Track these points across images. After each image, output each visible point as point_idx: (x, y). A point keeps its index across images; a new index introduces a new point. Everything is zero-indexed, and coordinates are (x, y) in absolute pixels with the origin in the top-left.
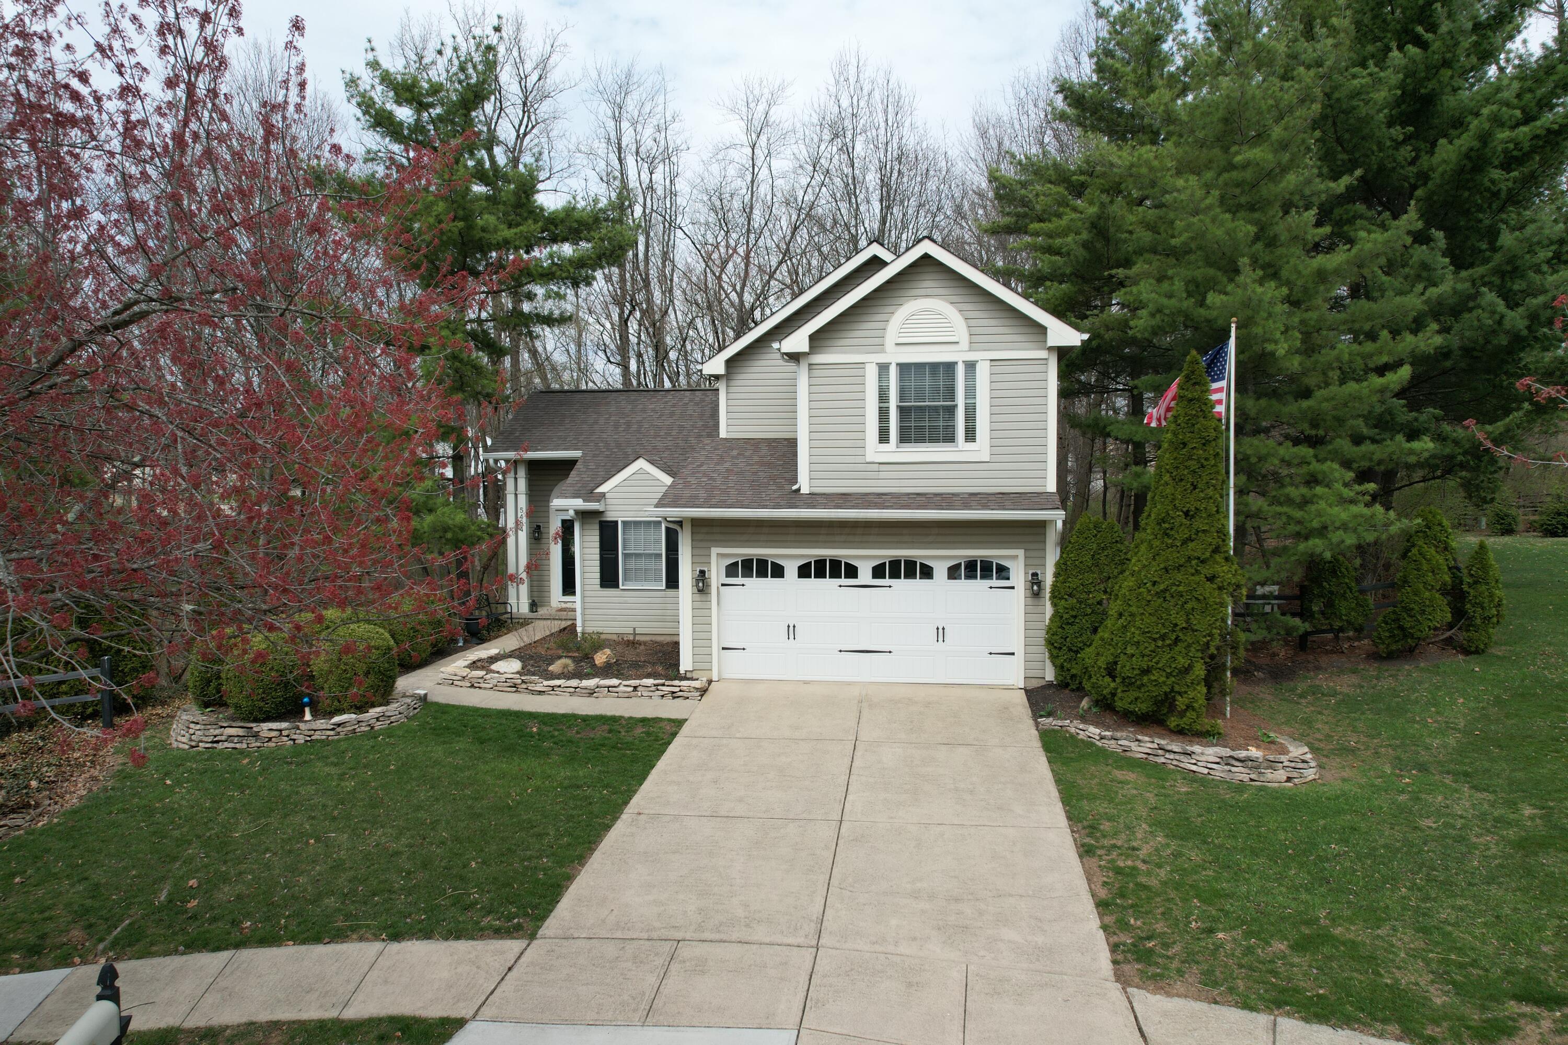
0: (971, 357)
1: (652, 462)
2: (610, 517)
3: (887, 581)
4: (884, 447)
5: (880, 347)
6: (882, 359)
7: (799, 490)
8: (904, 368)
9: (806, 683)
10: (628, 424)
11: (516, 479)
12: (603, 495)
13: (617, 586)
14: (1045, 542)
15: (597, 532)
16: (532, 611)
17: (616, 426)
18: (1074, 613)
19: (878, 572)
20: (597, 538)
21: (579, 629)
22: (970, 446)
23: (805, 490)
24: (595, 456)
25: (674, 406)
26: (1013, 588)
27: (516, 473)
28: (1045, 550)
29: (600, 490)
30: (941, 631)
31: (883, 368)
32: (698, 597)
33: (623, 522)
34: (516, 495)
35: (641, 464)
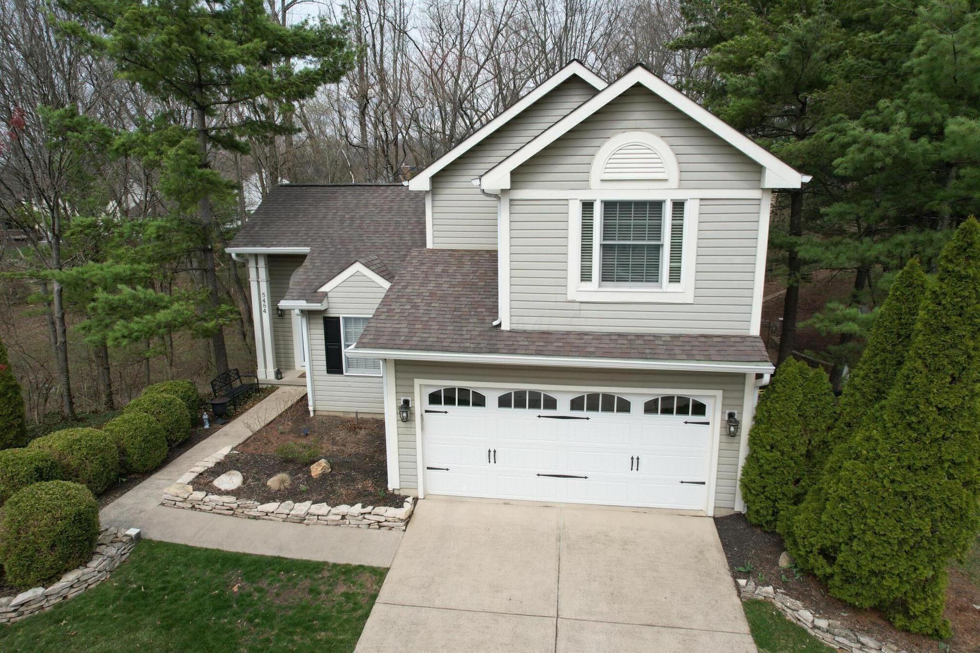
0: (679, 196)
1: (367, 265)
2: (333, 313)
3: (584, 413)
4: (586, 286)
5: (585, 184)
6: (587, 196)
7: (500, 325)
8: (609, 206)
9: (506, 503)
10: (352, 219)
11: (257, 268)
12: (325, 294)
13: (341, 372)
14: (744, 384)
15: (322, 326)
16: (277, 378)
17: (342, 221)
18: (776, 465)
19: (576, 404)
20: (322, 332)
21: (311, 408)
22: (674, 287)
23: (505, 327)
24: (321, 252)
25: (392, 201)
26: (708, 423)
27: (257, 264)
28: (743, 391)
29: (322, 289)
30: (635, 461)
31: (587, 206)
32: (402, 424)
33: (345, 318)
34: (258, 282)
35: (358, 267)
